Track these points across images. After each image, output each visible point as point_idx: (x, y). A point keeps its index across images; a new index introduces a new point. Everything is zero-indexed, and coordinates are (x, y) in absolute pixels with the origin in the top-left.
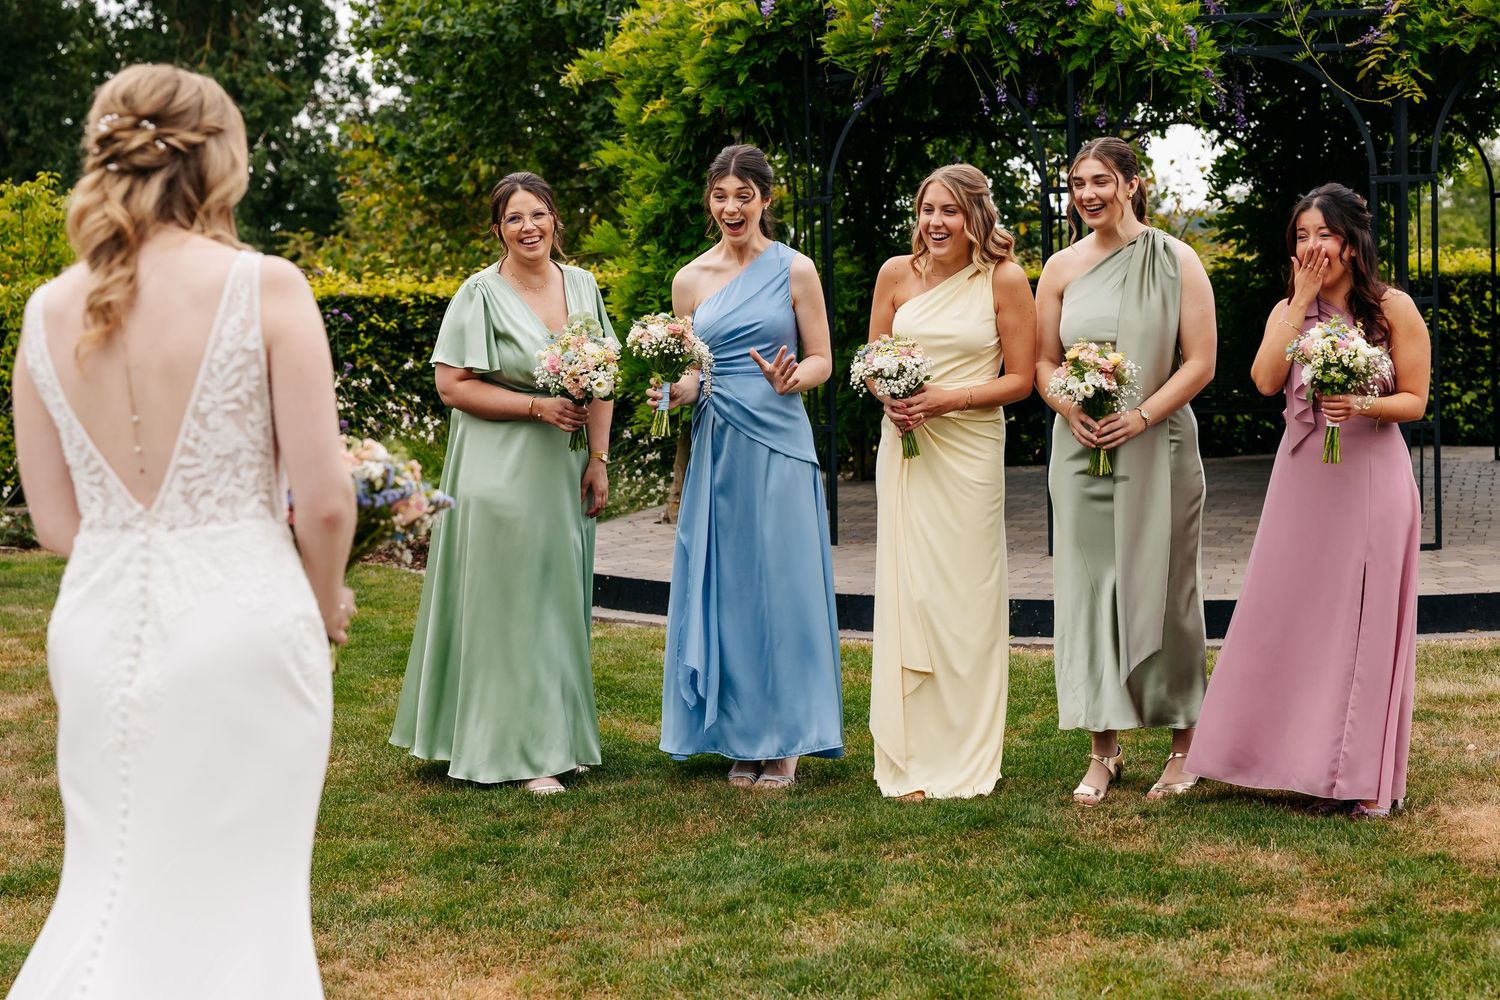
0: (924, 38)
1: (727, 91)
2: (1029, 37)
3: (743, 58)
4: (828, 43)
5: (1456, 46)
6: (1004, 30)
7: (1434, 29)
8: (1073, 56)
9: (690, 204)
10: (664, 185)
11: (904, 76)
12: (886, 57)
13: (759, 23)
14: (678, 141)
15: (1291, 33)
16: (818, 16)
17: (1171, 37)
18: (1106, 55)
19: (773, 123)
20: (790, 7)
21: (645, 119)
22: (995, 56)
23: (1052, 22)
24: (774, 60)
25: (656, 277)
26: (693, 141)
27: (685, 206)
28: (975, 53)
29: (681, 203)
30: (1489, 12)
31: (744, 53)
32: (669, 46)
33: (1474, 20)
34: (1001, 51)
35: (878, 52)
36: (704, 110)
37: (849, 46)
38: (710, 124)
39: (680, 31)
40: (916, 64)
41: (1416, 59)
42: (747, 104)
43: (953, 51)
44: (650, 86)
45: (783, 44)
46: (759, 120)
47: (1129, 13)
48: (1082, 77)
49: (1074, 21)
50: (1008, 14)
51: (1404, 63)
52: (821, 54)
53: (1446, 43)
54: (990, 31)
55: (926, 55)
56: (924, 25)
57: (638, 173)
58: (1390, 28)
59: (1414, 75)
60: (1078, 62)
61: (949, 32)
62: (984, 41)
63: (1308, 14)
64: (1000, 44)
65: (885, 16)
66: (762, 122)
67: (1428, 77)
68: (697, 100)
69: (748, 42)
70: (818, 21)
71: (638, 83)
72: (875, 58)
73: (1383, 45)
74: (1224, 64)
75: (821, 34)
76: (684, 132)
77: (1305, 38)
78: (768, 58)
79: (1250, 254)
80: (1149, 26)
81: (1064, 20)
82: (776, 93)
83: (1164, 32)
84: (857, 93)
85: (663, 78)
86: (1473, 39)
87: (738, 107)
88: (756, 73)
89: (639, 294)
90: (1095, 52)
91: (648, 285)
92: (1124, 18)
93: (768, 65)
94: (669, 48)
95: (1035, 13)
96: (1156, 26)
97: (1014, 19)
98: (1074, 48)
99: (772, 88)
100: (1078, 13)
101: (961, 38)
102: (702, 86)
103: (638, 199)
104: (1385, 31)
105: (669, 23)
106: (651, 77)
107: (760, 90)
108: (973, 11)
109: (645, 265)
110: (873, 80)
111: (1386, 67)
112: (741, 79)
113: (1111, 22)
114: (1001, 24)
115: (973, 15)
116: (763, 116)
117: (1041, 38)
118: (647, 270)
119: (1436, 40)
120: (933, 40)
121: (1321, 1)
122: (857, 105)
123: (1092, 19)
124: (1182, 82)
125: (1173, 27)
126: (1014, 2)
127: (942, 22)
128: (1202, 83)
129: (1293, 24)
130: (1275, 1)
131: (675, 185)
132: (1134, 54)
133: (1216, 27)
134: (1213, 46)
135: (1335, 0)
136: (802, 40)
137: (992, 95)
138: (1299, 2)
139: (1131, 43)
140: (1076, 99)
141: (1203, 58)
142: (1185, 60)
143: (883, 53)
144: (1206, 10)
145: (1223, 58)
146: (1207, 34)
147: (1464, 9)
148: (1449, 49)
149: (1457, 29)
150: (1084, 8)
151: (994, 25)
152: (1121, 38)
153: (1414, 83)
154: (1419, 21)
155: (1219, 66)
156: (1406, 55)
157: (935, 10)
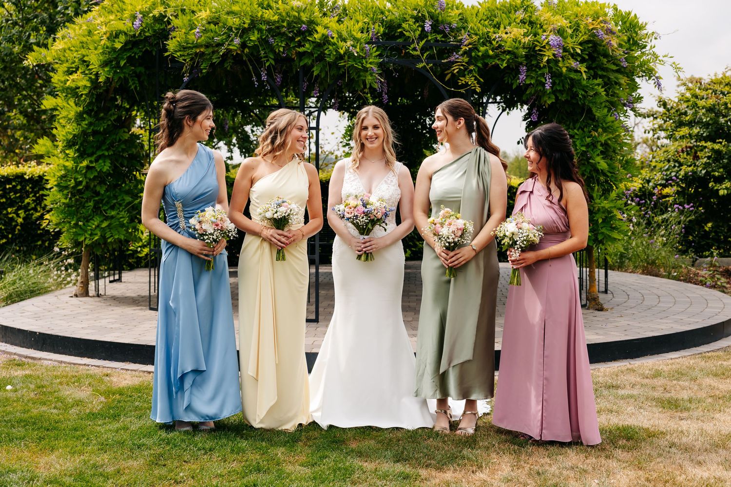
0: (224, 43)
1: (114, 69)
2: (281, 46)
3: (123, 53)
4: (172, 45)
5: (497, 66)
6: (267, 42)
7: (486, 56)
8: (303, 58)
9: (93, 130)
10: (79, 119)
11: (212, 65)
12: (203, 54)
13: (132, 33)
14: (87, 95)
15: (415, 53)
16: (164, 32)
17: (358, 50)
18: (321, 58)
19: (138, 88)
20: (149, 27)
21: (68, 84)
22: (262, 55)
23: (292, 39)
24: (140, 54)
25: (73, 168)
26: (94, 96)
27: (90, 131)
28: (251, 54)
29: (87, 129)
30: (513, 48)
31: (123, 49)
32: (83, 46)
33: (504, 52)
34: (265, 53)
35: (198, 51)
36: (101, 79)
37: (182, 47)
38: (104, 88)
39: (89, 38)
40: (219, 58)
41: (476, 70)
42: (125, 77)
43: (239, 52)
44: (72, 68)
45: (145, 46)
46: (131, 86)
47: (335, 36)
48: (307, 69)
49: (305, 39)
50: (269, 33)
51: (471, 71)
52: (166, 51)
53: (491, 63)
54: (259, 41)
55: (224, 53)
56: (224, 37)
57: (64, 113)
58: (465, 53)
59: (476, 78)
60: (307, 61)
61: (237, 41)
62: (255, 47)
63: (424, 44)
64: (264, 49)
65: (202, 31)
66: (133, 87)
67: (482, 80)
68: (97, 75)
69: (126, 43)
70: (164, 34)
71: (66, 66)
72: (196, 54)
73: (461, 62)
74: (380, 65)
75: (167, 39)
76: (90, 92)
77: (423, 56)
78: (137, 53)
80: (346, 42)
81: (299, 38)
82: (140, 72)
83: (353, 46)
84: (184, 74)
85: (80, 62)
86: (505, 62)
87: (120, 78)
88: (130, 60)
89: (63, 176)
90: (315, 55)
91: (68, 172)
92: (333, 38)
93: (137, 57)
95: (284, 34)
97: (273, 36)
98: (305, 52)
100: (307, 34)
101: (243, 45)
102: (100, 66)
103: (64, 126)
104: (462, 55)
105: (83, 34)
106: (73, 63)
107: (133, 70)
108: (250, 31)
109: (67, 161)
110: (194, 65)
111: (462, 73)
112: (122, 63)
113: (326, 40)
114: (265, 38)
115: (251, 33)
116: (133, 84)
117: (287, 47)
118: (68, 164)
119: (486, 61)
120: (229, 45)
121: (430, 38)
122: (185, 79)
123: (315, 38)
124: (361, 73)
125: (359, 44)
126: (273, 27)
127: (233, 36)
128: (372, 75)
129: (416, 49)
130: (405, 37)
131: (84, 119)
132: (336, 58)
133: (378, 47)
134: (377, 56)
135: (436, 38)
136: (156, 44)
137: (259, 76)
138: (419, 38)
139: (336, 51)
140: (304, 81)
141: (372, 62)
142: (364, 61)
143: (200, 51)
144: (372, 39)
145: (381, 63)
146: (375, 49)
147: (500, 46)
148: (493, 66)
149: (496, 56)
150: (310, 32)
151: (262, 38)
152: (331, 47)
153: (475, 82)
154: (479, 52)
155: (378, 67)
156: (472, 68)
157: (230, 29)
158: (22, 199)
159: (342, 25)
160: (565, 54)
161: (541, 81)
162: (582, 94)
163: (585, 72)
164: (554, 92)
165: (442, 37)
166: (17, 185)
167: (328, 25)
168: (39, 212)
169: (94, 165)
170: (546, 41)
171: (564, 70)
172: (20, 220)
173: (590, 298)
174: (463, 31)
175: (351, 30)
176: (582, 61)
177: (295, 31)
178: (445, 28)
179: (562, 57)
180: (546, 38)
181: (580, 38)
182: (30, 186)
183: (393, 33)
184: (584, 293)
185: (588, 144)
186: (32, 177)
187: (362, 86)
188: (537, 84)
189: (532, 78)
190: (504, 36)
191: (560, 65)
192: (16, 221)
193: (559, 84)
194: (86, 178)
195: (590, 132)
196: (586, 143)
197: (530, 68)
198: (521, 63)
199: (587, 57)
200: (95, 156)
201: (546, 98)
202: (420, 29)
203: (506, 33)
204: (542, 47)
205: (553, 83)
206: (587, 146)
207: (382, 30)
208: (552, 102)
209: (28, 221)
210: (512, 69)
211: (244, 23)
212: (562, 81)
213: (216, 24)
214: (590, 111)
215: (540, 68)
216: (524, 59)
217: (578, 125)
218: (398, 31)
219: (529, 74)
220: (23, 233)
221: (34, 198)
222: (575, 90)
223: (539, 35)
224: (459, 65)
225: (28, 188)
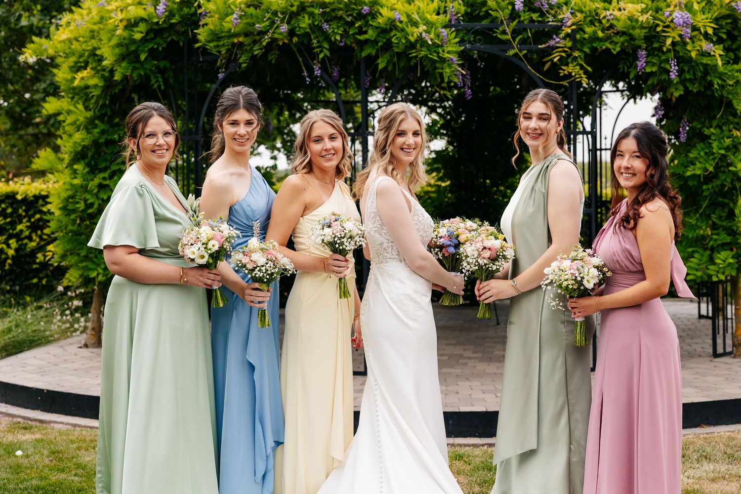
0: (268, 31)
1: (133, 65)
2: (337, 33)
3: (144, 43)
4: (202, 34)
5: (608, 50)
6: (320, 28)
7: (594, 38)
8: (365, 47)
9: (106, 139)
10: (89, 126)
11: (253, 58)
12: (241, 44)
13: (155, 20)
14: (99, 97)
15: (504, 37)
16: (194, 18)
17: (432, 36)
18: (388, 46)
19: (163, 87)
20: (175, 11)
21: (76, 83)
22: (315, 45)
23: (351, 24)
24: (165, 45)
25: (82, 186)
26: (108, 98)
27: (102, 140)
28: (301, 43)
29: (99, 138)
30: (629, 28)
31: (144, 40)
33: (617, 33)
34: (318, 42)
35: (236, 41)
36: (117, 77)
37: (216, 36)
38: (120, 87)
39: (101, 26)
40: (261, 49)
41: (582, 57)
42: (146, 74)
43: (286, 41)
44: (80, 62)
45: (170, 36)
46: (153, 85)
47: (404, 19)
48: (371, 61)
49: (367, 24)
50: (323, 17)
51: (575, 58)
52: (197, 41)
53: (601, 47)
54: (310, 28)
55: (268, 44)
56: (267, 23)
57: (70, 119)
58: (568, 35)
59: (582, 67)
60: (369, 51)
61: (284, 28)
62: (307, 35)
63: (516, 26)
64: (317, 37)
65: (241, 17)
66: (156, 86)
67: (589, 69)
69: (147, 33)
70: (193, 21)
71: (72, 60)
72: (233, 44)
73: (562, 47)
74: (462, 55)
75: (198, 27)
76: (103, 92)
77: (514, 41)
78: (160, 44)
79: (444, 182)
80: (418, 27)
81: (360, 23)
82: (165, 68)
83: (426, 32)
84: (219, 68)
85: (89, 56)
86: (618, 45)
87: (140, 75)
88: (152, 54)
89: (69, 197)
90: (380, 44)
91: (76, 192)
92: (401, 22)
93: (160, 49)
94: (93, 37)
95: (341, 18)
96: (422, 28)
97: (326, 21)
98: (367, 41)
99: (163, 64)
100: (369, 18)
101: (292, 33)
102: (116, 61)
103: (70, 136)
104: (564, 38)
105: (93, 21)
106: (80, 56)
107: (155, 65)
108: (299, 15)
109: (75, 178)
110: (231, 58)
111: (564, 61)
112: (143, 57)
113: (392, 25)
114: (318, 24)
115: (300, 17)
116: (156, 82)
117: (345, 34)
118: (77, 182)
119: (595, 45)
120: (273, 33)
121: (522, 18)
122: (221, 76)
123: (379, 23)
124: (438, 65)
125: (433, 29)
126: (328, 10)
127: (279, 22)
128: (450, 66)
129: (506, 31)
130: (491, 18)
131: (96, 126)
132: (406, 47)
133: (457, 31)
134: (456, 43)
135: (531, 18)
136: (183, 33)
137: (311, 71)
138: (509, 18)
139: (406, 38)
140: (366, 75)
141: (451, 50)
142: (440, 50)
143: (239, 41)
144: (450, 21)
145: (462, 51)
146: (454, 34)
147: (612, 26)
148: (603, 51)
149: (607, 38)
150: (374, 15)
151: (314, 24)
152: (399, 35)
153: (581, 72)
154: (585, 32)
155: (459, 56)
156: (576, 54)
157: (275, 13)
158: (13, 224)
159: (412, 5)
160: (696, 33)
161: (666, 69)
162: (718, 84)
163: (720, 55)
164: (683, 82)
165: (539, 16)
166: (7, 207)
167: (396, 6)
168: (35, 241)
169: (107, 182)
170: (670, 19)
171: (693, 54)
172: (11, 252)
173: (736, 343)
174: (564, 8)
175: (423, 12)
176: (720, 41)
177: (355, 14)
178: (543, 5)
179: (691, 38)
180: (670, 15)
181: (714, 12)
182: (24, 208)
183: (477, 12)
184: (729, 336)
185: (728, 146)
186: (25, 197)
187: (439, 80)
188: (661, 73)
189: (654, 64)
190: (617, 13)
191: (689, 47)
192: (6, 254)
193: (689, 71)
194: (98, 198)
195: (730, 131)
196: (725, 145)
197: (651, 52)
198: (640, 47)
199: (725, 37)
200: (109, 171)
201: (672, 90)
202: (510, 7)
203: (620, 10)
204: (664, 27)
205: (681, 72)
206: (727, 149)
207: (463, 9)
208: (680, 95)
209: (21, 253)
210: (628, 54)
211: (292, 6)
212: (693, 67)
213: (256, 7)
214: (729, 104)
215: (664, 53)
216: (643, 41)
217: (715, 123)
218: (484, 9)
219: (649, 59)
220: (15, 268)
221: (28, 224)
222: (709, 78)
223: (661, 10)
224: (560, 52)
225: (20, 211)
